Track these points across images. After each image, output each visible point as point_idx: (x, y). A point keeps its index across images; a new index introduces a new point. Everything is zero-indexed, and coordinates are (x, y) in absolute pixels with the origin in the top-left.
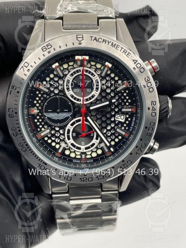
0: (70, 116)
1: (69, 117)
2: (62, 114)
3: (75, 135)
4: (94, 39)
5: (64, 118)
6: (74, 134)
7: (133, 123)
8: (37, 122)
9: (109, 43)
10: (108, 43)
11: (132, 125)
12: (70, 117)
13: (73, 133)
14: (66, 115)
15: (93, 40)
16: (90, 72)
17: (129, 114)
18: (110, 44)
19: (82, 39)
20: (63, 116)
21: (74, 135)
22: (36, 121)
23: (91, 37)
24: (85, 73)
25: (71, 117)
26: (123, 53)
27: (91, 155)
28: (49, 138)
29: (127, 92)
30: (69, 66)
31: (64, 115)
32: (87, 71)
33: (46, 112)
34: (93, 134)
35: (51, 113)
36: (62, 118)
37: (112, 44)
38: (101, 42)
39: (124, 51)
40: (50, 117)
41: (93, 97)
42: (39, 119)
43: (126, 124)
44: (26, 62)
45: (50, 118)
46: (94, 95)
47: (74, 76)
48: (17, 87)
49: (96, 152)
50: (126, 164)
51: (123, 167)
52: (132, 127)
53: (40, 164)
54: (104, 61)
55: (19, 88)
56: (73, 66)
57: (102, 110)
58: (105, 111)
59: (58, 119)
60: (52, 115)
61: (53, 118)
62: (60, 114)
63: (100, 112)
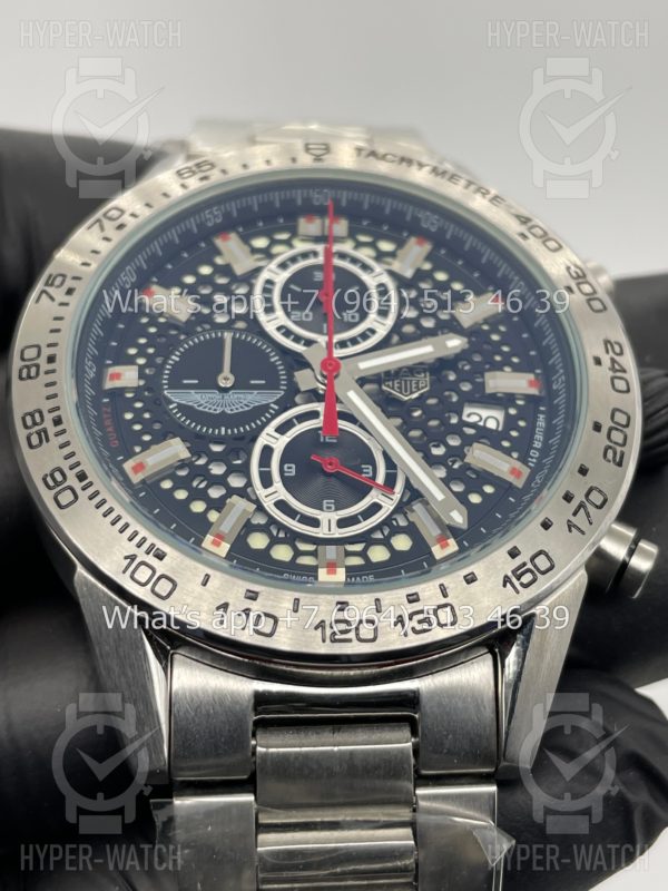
0: (274, 403)
1: (268, 404)
2: (242, 396)
3: (294, 470)
4: (370, 155)
5: (247, 409)
6: (289, 468)
7: (539, 436)
8: (133, 421)
9: (421, 167)
11: (537, 445)
12: (272, 405)
13: (286, 466)
14: (259, 398)
15: (366, 157)
16: (354, 261)
17: (520, 403)
18: (426, 170)
19: (325, 151)
20: (245, 402)
21: (291, 470)
22: (129, 416)
23: (356, 151)
24: (337, 262)
25: (276, 407)
26: (475, 193)
27: (363, 554)
28: (180, 483)
29: (503, 328)
30: (274, 242)
31: (250, 397)
32: (343, 256)
33: (175, 384)
34: (370, 471)
35: (193, 391)
36: (241, 410)
37: (435, 169)
38: (393, 161)
39: (479, 190)
40: (190, 404)
41: (364, 336)
42: (144, 410)
43: (509, 439)
44: (116, 208)
45: (191, 408)
46: (373, 331)
47: (294, 268)
48: (69, 276)
49: (386, 543)
50: (529, 570)
51: (517, 583)
52: (535, 449)
53: (132, 558)
54: (405, 234)
55: (75, 278)
56: (288, 243)
57: (406, 381)
58: (417, 383)
59: (223, 412)
60: (198, 397)
61: (201, 408)
62: (232, 396)
63: (400, 388)
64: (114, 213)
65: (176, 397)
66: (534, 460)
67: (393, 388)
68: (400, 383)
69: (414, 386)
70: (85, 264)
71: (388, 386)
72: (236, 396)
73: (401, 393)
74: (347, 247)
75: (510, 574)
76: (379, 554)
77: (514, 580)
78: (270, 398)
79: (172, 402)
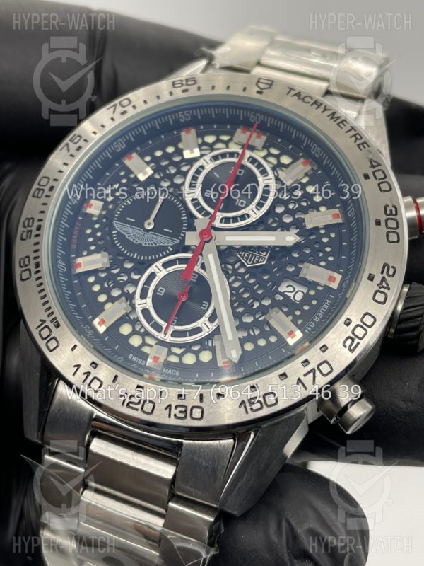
0: (171, 246)
1: (168, 246)
2: (155, 237)
3: (163, 292)
4: (296, 95)
5: (154, 245)
6: (161, 290)
7: (320, 314)
8: (90, 235)
9: (325, 109)
10: (323, 110)
11: (317, 319)
12: (169, 248)
13: (159, 288)
14: (164, 240)
15: (293, 96)
16: (260, 166)
17: (320, 289)
18: (328, 113)
19: (268, 86)
20: (155, 241)
22: (89, 231)
23: (289, 90)
25: (171, 249)
26: (351, 137)
27: (181, 356)
28: (99, 281)
29: (333, 235)
30: (218, 141)
31: (159, 238)
32: (254, 161)
33: (122, 219)
34: (207, 306)
35: (129, 226)
36: (151, 245)
37: (334, 113)
38: (309, 102)
39: (355, 135)
40: (125, 233)
41: (243, 217)
42: (98, 230)
43: (302, 310)
44: (128, 99)
45: (124, 236)
46: (248, 216)
47: (221, 161)
48: (83, 138)
49: (197, 353)
50: (259, 402)
51: (248, 407)
52: (314, 322)
53: (43, 321)
54: (301, 154)
55: (86, 141)
56: (227, 143)
57: (253, 255)
58: (259, 258)
59: (141, 243)
60: (131, 230)
61: (129, 238)
62: (150, 235)
63: (247, 258)
64: (126, 102)
65: (118, 227)
66: (310, 329)
67: (243, 258)
68: (248, 255)
69: (256, 259)
70: (94, 133)
71: (240, 255)
72: (152, 236)
73: (246, 262)
74: (259, 155)
75: (246, 401)
76: (189, 359)
77: (247, 405)
78: (170, 242)
79: (115, 229)
